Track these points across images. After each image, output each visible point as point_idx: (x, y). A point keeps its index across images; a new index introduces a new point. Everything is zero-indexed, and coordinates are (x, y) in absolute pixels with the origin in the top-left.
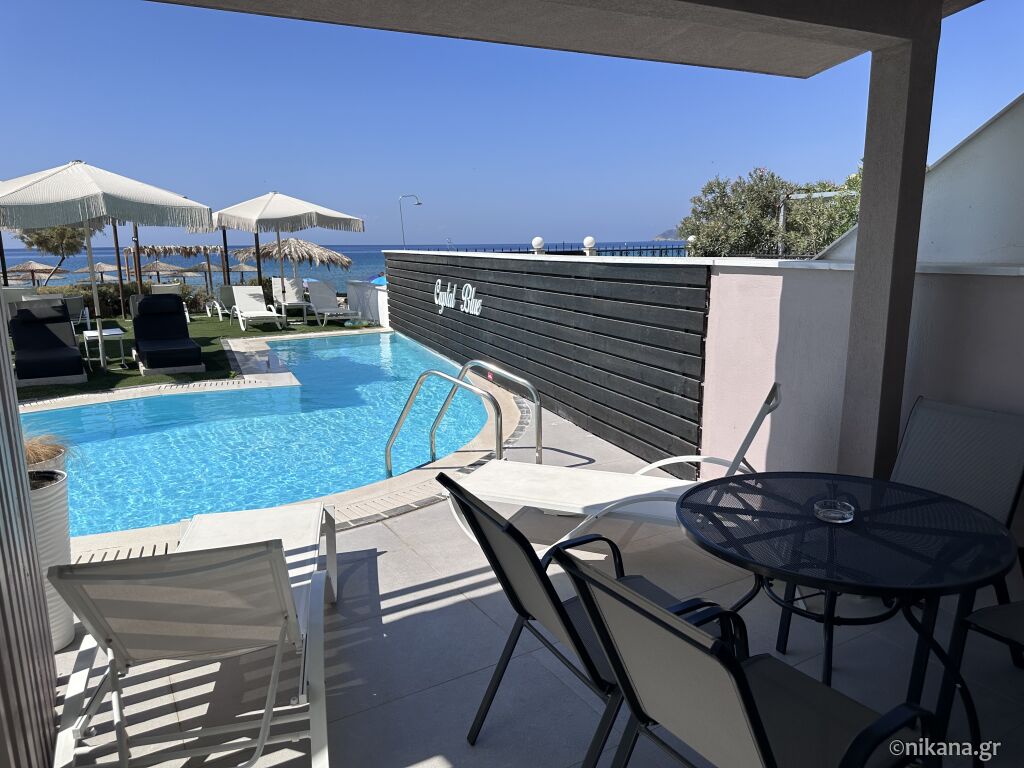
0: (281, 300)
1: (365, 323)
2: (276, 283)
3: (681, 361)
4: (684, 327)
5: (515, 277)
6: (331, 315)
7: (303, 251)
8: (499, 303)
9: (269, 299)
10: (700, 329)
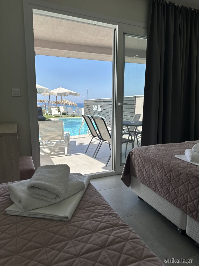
0: (61, 111)
1: (79, 116)
2: (60, 107)
3: (132, 114)
4: (132, 108)
5: (107, 103)
6: (72, 114)
7: (66, 102)
8: (104, 108)
9: (59, 111)
10: (134, 108)
